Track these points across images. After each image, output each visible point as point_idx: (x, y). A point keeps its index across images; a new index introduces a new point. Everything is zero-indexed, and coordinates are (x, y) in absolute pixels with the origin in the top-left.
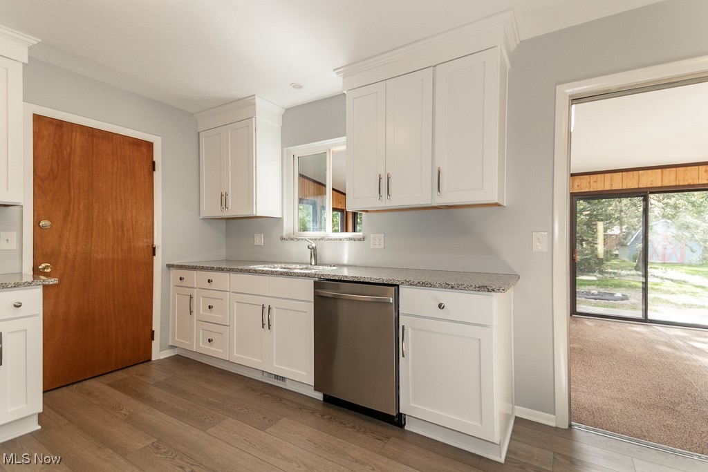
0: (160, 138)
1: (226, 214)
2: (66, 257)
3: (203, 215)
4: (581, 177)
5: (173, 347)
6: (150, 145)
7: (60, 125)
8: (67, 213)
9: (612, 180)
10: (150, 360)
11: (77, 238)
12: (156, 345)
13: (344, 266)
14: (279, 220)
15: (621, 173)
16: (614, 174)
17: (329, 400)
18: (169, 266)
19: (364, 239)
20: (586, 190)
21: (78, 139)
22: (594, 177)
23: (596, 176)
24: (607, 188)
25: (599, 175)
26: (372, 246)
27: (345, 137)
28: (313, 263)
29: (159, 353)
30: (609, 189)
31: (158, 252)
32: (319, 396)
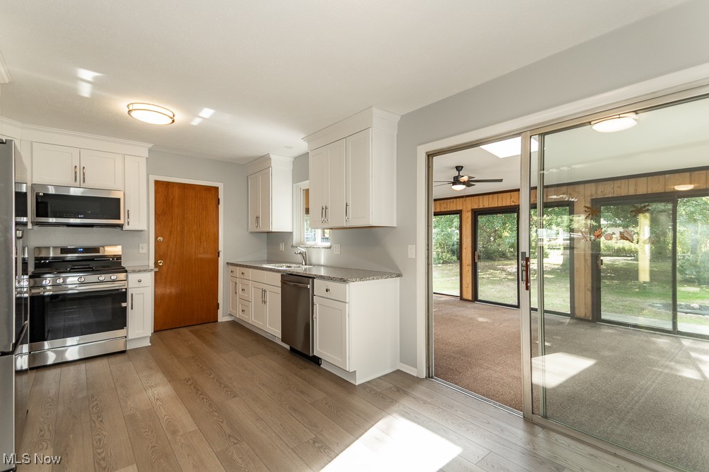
0: (222, 184)
1: (259, 230)
2: (170, 257)
3: (250, 230)
4: (605, 183)
5: (231, 315)
6: (217, 189)
7: (168, 184)
8: (171, 233)
9: (636, 185)
10: (217, 321)
11: (176, 246)
12: (220, 312)
13: (322, 266)
14: (291, 233)
15: (646, 178)
16: (639, 179)
17: (293, 350)
18: (228, 263)
19: (330, 247)
20: (610, 196)
21: (177, 191)
22: (617, 183)
23: (619, 181)
24: (632, 192)
25: (623, 181)
26: (335, 253)
27: (308, 181)
28: (304, 263)
29: (222, 318)
30: (633, 194)
31: (221, 254)
32: (288, 347)
